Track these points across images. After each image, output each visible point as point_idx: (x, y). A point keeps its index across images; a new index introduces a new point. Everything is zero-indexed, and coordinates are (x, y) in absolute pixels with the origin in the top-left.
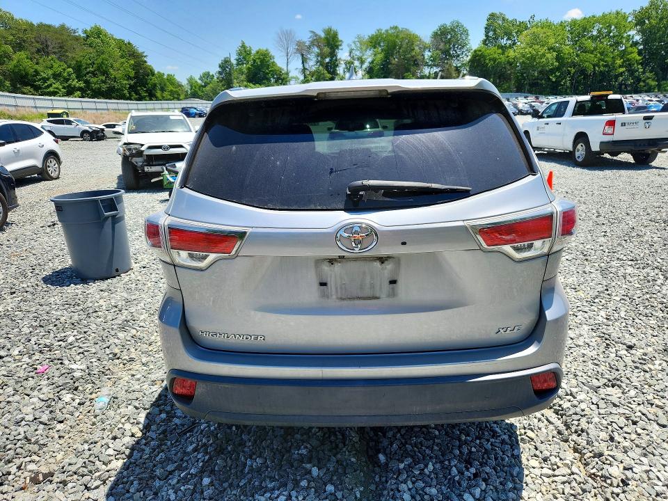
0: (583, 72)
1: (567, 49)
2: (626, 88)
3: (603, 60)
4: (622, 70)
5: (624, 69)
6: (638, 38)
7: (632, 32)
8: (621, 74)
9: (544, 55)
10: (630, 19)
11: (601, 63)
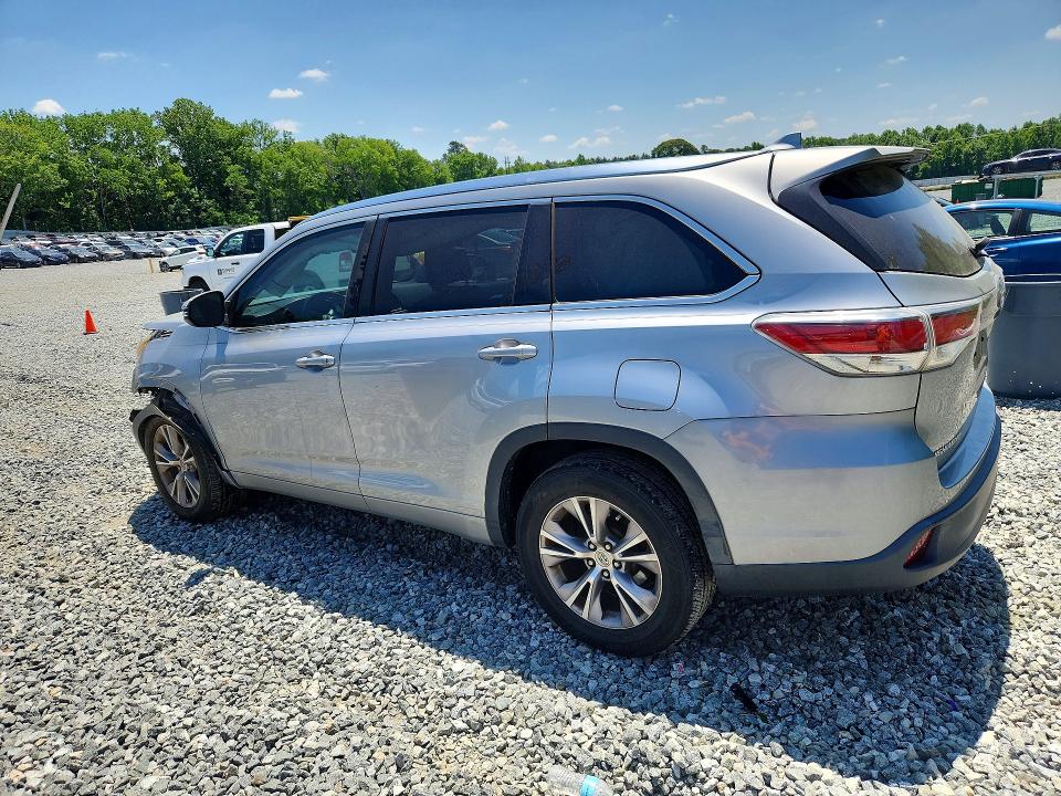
0: (111, 195)
1: (75, 161)
2: (182, 219)
3: (137, 179)
4: (170, 194)
5: (172, 193)
6: (175, 151)
7: (166, 143)
8: (171, 200)
9: (35, 167)
10: (155, 124)
11: (136, 184)
